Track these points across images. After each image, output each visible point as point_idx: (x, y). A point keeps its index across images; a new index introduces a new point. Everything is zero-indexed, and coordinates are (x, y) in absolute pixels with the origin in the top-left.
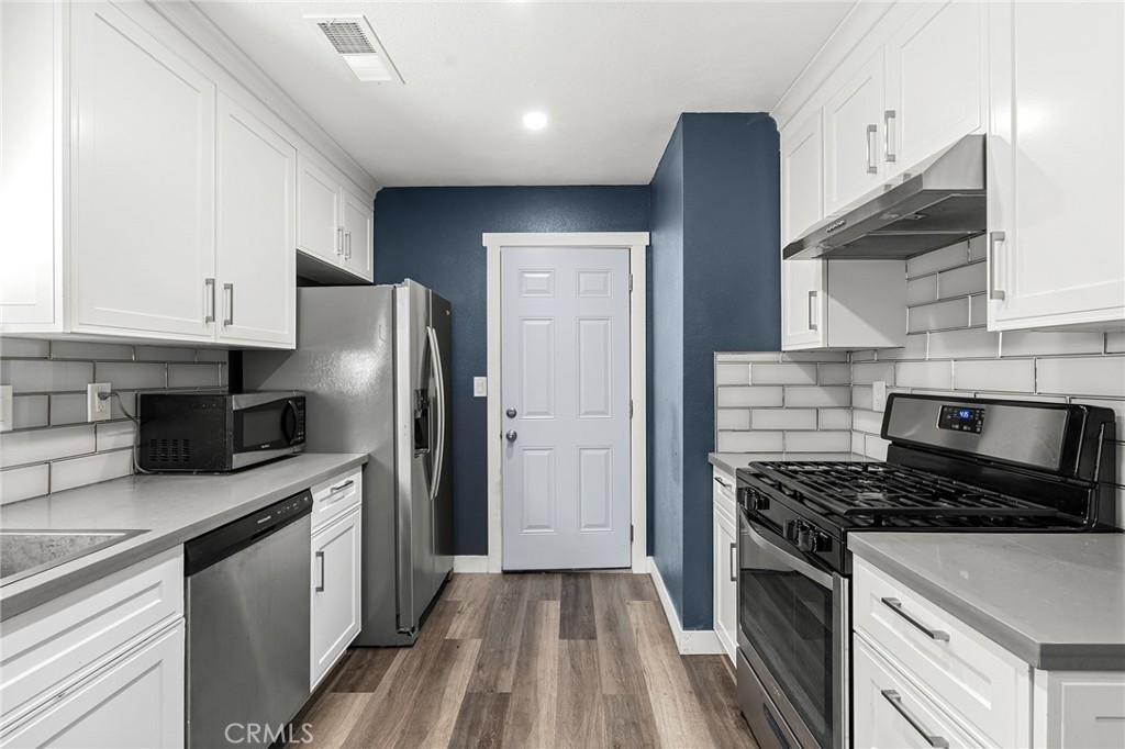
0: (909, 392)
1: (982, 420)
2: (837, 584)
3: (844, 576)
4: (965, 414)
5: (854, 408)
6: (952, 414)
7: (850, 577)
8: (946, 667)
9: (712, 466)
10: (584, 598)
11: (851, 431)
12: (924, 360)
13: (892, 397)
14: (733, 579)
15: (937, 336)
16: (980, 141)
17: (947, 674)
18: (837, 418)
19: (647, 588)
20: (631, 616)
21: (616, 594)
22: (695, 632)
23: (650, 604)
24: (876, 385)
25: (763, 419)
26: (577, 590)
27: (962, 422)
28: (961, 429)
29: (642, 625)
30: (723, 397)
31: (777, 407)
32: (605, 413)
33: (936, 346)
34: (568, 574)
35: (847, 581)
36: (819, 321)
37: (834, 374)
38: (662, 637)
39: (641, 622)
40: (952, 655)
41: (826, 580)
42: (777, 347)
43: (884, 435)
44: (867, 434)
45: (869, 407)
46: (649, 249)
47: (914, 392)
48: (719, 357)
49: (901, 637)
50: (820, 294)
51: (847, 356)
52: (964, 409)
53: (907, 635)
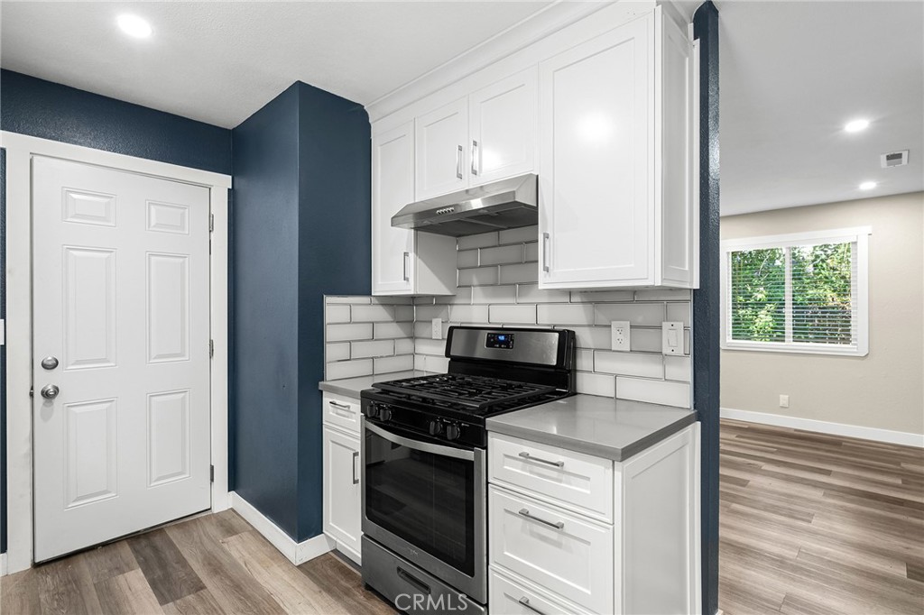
0: (459, 325)
1: (513, 341)
2: (478, 456)
3: (483, 449)
4: (502, 338)
5: (416, 338)
6: (493, 338)
7: (486, 448)
8: (560, 481)
9: (322, 392)
10: (169, 555)
11: (413, 354)
12: (470, 304)
13: (451, 329)
14: (355, 482)
15: (478, 288)
16: (535, 178)
17: (562, 485)
18: (405, 346)
19: (235, 522)
20: (232, 553)
21: (204, 538)
22: (309, 540)
23: (246, 536)
24: (434, 321)
25: (360, 350)
26: (156, 550)
27: (501, 343)
28: (500, 347)
29: (247, 556)
30: (331, 333)
31: (368, 340)
32: (181, 355)
33: (478, 295)
34: (133, 538)
35: (485, 451)
36: (411, 275)
37: (403, 313)
38: (273, 559)
39: (245, 553)
40: (569, 474)
41: (468, 455)
42: (368, 293)
43: (448, 354)
44: (427, 355)
45: (429, 336)
46: (232, 193)
47: (463, 325)
48: (328, 300)
49: (528, 474)
50: (412, 255)
51: (412, 301)
52: (501, 335)
53: (531, 472)
